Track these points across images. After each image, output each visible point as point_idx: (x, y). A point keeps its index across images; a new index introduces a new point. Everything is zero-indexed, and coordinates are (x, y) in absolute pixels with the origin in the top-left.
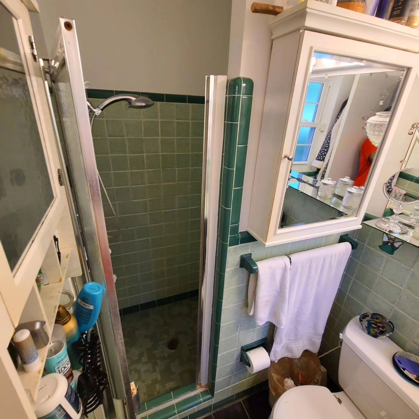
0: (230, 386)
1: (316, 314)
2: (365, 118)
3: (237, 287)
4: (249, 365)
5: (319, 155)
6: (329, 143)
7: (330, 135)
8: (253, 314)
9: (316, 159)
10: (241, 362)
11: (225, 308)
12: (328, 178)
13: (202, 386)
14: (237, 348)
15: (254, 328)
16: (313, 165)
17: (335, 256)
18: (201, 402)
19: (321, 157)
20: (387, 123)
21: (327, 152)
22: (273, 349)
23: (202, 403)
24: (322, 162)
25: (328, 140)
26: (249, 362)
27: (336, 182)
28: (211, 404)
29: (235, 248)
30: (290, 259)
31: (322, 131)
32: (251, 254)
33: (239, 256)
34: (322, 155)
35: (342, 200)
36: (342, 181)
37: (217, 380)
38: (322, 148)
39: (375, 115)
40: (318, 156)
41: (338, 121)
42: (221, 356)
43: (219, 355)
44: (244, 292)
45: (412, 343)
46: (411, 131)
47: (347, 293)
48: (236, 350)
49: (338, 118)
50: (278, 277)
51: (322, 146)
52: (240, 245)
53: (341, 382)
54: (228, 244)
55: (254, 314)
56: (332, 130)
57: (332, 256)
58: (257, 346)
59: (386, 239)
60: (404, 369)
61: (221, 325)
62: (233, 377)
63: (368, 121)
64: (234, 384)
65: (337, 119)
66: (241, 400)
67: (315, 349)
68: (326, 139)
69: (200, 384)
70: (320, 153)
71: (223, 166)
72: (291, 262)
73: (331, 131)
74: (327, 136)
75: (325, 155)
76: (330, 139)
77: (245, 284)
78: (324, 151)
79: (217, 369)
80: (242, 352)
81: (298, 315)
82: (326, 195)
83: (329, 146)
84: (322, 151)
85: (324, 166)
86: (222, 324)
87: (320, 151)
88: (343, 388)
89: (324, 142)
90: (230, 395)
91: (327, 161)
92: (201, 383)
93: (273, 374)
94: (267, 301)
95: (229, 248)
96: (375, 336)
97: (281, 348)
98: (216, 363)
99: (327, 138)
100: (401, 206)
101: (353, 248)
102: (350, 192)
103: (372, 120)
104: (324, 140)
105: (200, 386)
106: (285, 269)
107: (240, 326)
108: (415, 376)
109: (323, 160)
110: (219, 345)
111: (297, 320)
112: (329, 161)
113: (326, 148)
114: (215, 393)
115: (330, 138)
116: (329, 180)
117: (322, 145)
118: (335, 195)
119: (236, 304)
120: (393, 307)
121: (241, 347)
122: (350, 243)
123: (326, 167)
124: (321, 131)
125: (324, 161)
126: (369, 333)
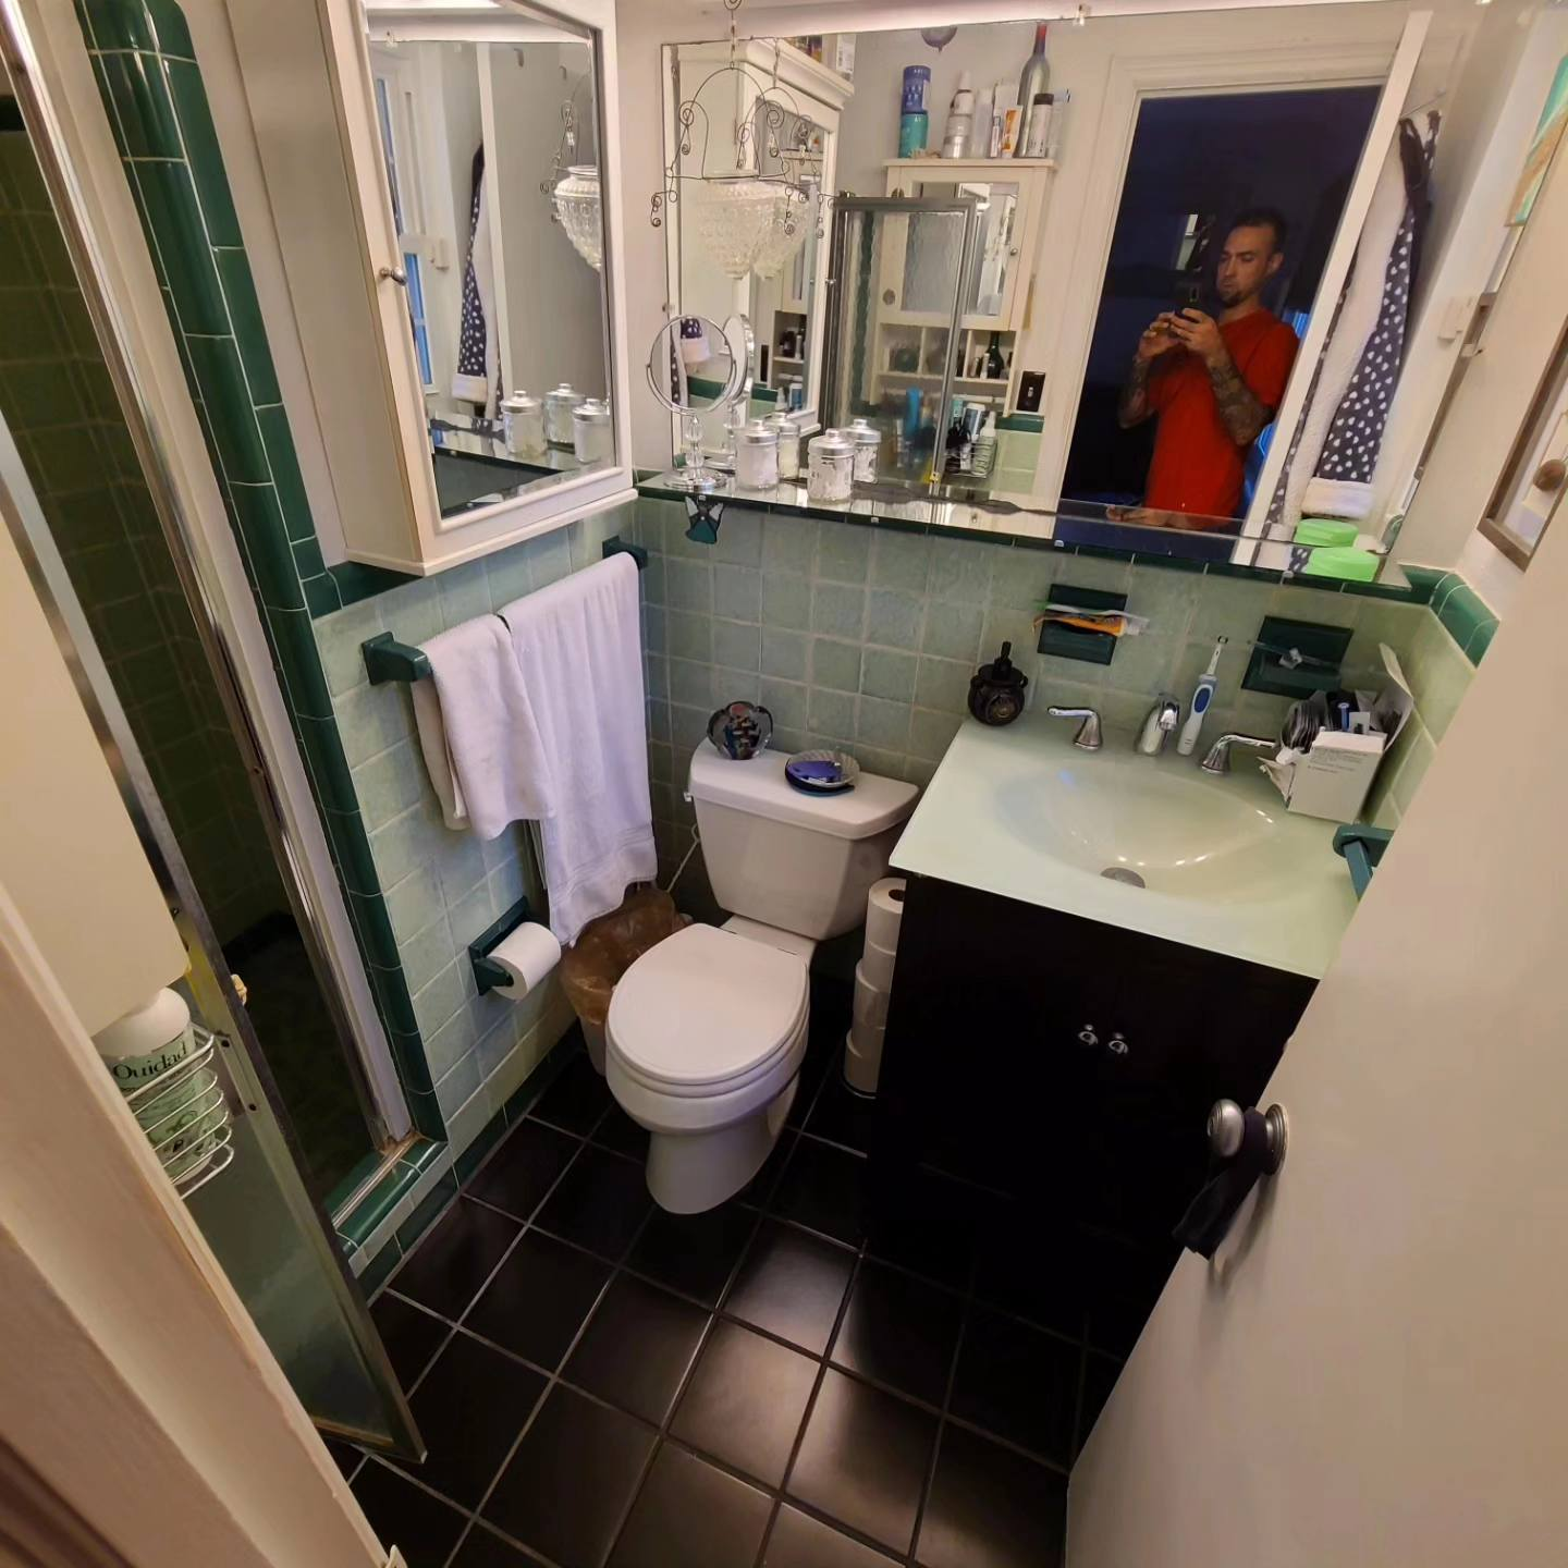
0: (482, 1086)
1: (618, 770)
2: (547, 188)
3: (389, 754)
4: (509, 981)
5: (464, 356)
6: (478, 309)
7: (473, 279)
8: (464, 814)
9: (459, 372)
10: (485, 996)
11: (376, 836)
12: (517, 392)
13: (398, 1139)
14: (458, 957)
15: (482, 877)
16: (456, 393)
17: (607, 588)
18: (415, 1177)
19: (473, 360)
20: (598, 196)
21: (483, 339)
22: (553, 910)
23: (419, 1175)
24: (481, 378)
25: (473, 299)
26: (505, 971)
27: (540, 401)
28: (448, 1167)
29: (336, 621)
30: (503, 619)
31: (443, 269)
32: (389, 636)
33: (356, 647)
34: (472, 355)
35: (573, 453)
36: (555, 398)
37: (439, 1080)
38: (464, 330)
39: (567, 175)
40: (462, 361)
41: (480, 226)
42: (420, 998)
43: (413, 998)
44: (415, 766)
45: (810, 734)
46: (654, 216)
47: (670, 702)
48: (456, 966)
49: (475, 215)
50: (491, 675)
51: (463, 324)
52: (345, 609)
53: (723, 902)
54: (306, 611)
55: (467, 809)
56: (474, 261)
57: (599, 592)
58: (509, 927)
59: (692, 509)
60: (807, 778)
61: (385, 895)
62: (478, 1055)
63: (557, 192)
64: (491, 1075)
65: (474, 220)
66: (525, 1115)
67: (648, 872)
68: (465, 296)
69: (390, 1138)
70: (464, 347)
71: (184, 334)
72: (508, 627)
73: (470, 264)
74: (466, 285)
75: (482, 353)
76: (477, 296)
77: (406, 742)
78: (476, 342)
79: (425, 1045)
80: (476, 961)
81: (578, 783)
82: (530, 447)
83: (481, 318)
84: (467, 341)
85: (493, 392)
86: (385, 891)
87: (463, 343)
88: (729, 909)
89: (464, 306)
90: (491, 1115)
91: (497, 374)
92: (391, 1133)
93: (578, 982)
94: (487, 760)
95: (315, 624)
96: (748, 756)
97: (569, 898)
98: (415, 1028)
99: (467, 291)
100: (696, 421)
101: (640, 566)
102: (584, 418)
103: (565, 188)
104: (460, 300)
105: (393, 1146)
106: (500, 650)
107: (442, 883)
108: (825, 779)
109: (482, 371)
110: (403, 965)
111: (581, 804)
112: (500, 370)
113: (475, 327)
114: (447, 1124)
115: (475, 290)
116: (520, 396)
117: (459, 319)
118: (553, 445)
119: (404, 814)
120: (757, 677)
121: (466, 950)
122: (630, 553)
123: (499, 393)
124: (438, 268)
125: (485, 375)
126: (735, 757)
